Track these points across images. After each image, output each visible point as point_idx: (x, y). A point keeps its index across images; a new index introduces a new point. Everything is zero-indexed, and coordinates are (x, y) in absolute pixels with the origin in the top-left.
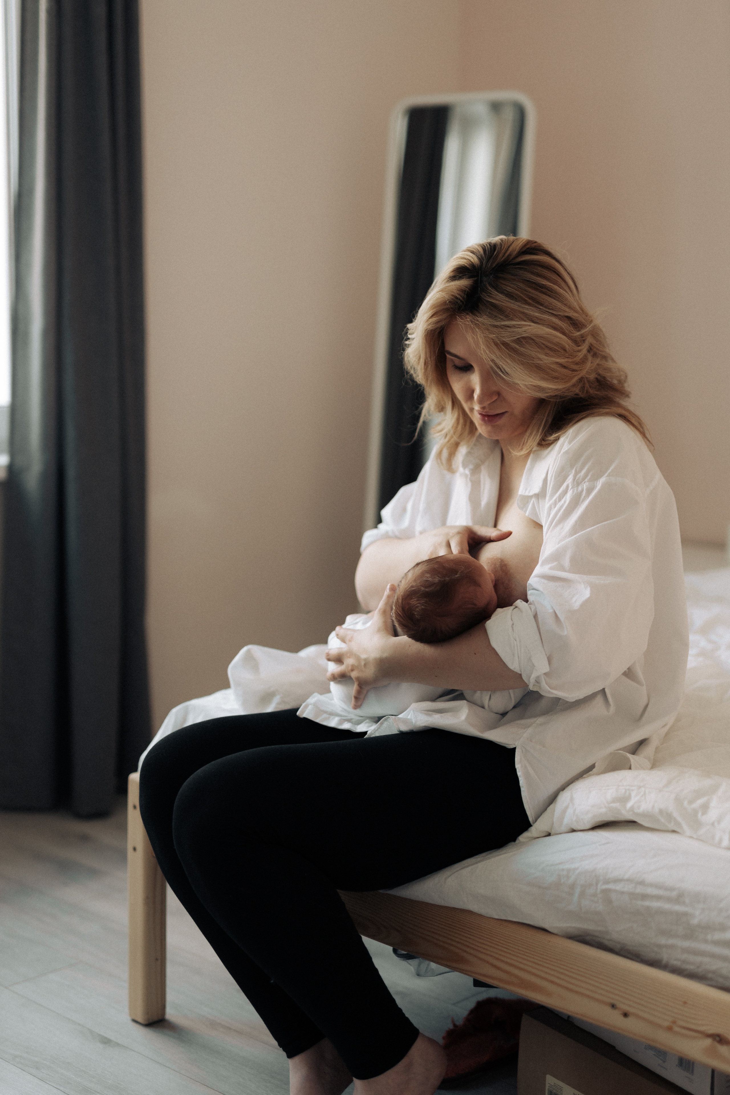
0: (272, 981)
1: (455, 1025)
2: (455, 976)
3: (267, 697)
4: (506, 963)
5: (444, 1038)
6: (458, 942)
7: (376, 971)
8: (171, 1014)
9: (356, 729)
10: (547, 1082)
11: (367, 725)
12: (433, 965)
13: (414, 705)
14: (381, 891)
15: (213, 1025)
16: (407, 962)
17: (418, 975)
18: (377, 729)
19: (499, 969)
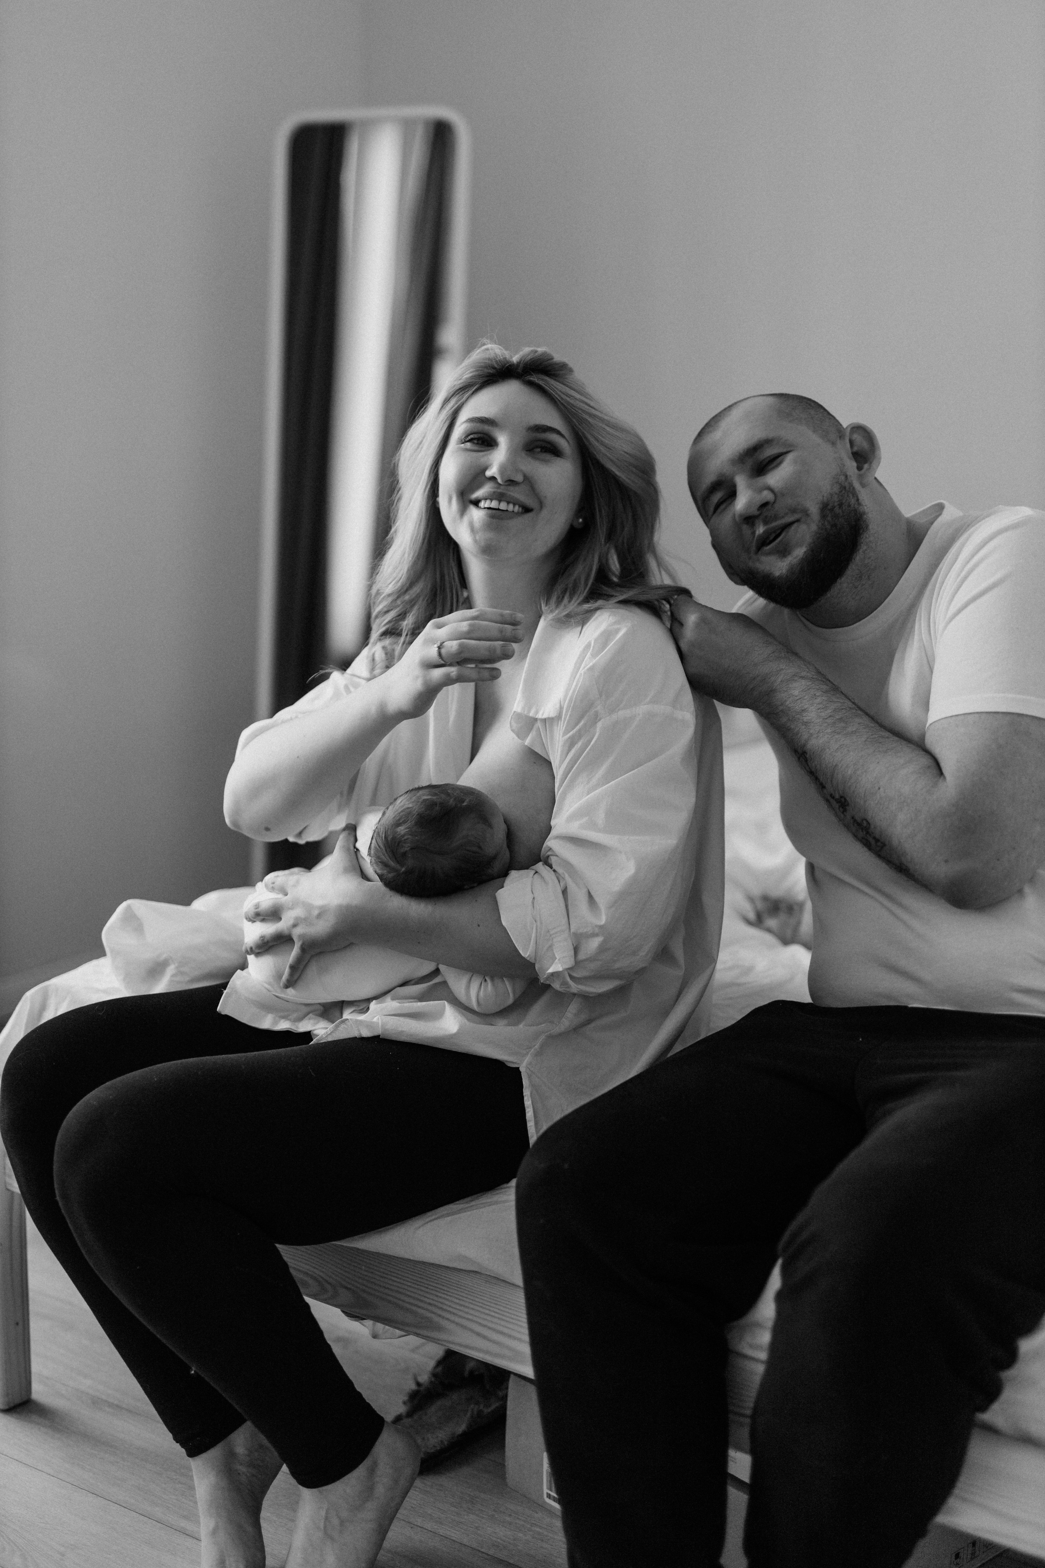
0: (193, 1372)
3: (156, 969)
6: (430, 1304)
8: (39, 1392)
9: (297, 1028)
11: (312, 1021)
15: (96, 1402)
16: (360, 1323)
18: (329, 1032)
19: (485, 1337)
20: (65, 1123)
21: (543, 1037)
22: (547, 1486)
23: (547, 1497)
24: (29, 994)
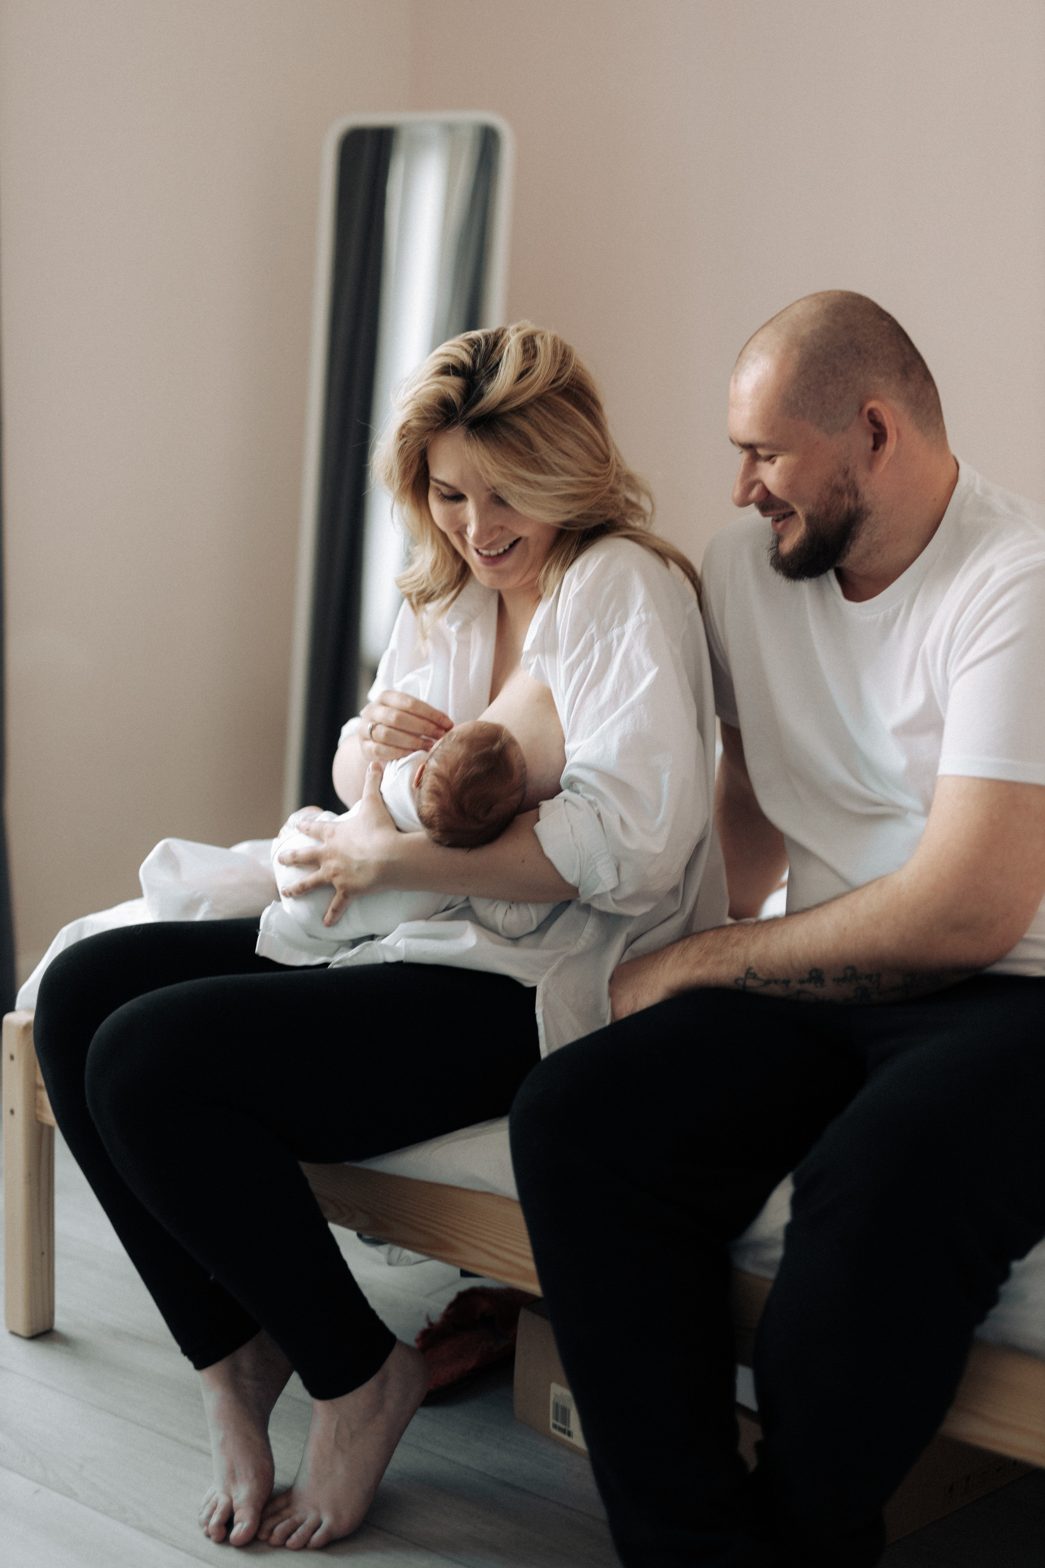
0: (212, 1278)
1: (430, 1324)
2: (434, 1267)
3: (194, 904)
4: (506, 1250)
5: (417, 1340)
7: (344, 1264)
8: (61, 1322)
10: (552, 1392)
12: (408, 1253)
13: (402, 926)
14: (347, 1163)
15: (117, 1334)
16: (376, 1248)
17: (390, 1264)
19: (496, 1257)
20: (97, 1033)
21: (561, 958)
22: (554, 1416)
23: (553, 1426)
24: (65, 929)
